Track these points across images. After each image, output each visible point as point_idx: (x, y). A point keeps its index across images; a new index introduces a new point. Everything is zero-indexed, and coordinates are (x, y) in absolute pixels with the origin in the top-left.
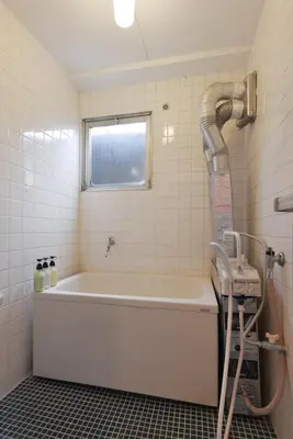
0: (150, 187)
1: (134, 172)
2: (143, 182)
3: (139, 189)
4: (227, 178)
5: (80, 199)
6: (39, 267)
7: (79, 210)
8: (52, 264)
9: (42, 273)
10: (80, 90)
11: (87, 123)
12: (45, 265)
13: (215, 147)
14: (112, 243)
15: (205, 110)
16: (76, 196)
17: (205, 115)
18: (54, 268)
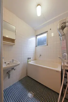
0: (47, 45)
1: (45, 43)
2: (46, 44)
3: (45, 46)
4: (65, 41)
5: (36, 48)
6: (28, 59)
7: (36, 50)
8: (30, 59)
9: (28, 60)
10: (36, 31)
11: (37, 36)
12: (29, 59)
13: (61, 34)
14: (40, 55)
15: (59, 27)
16: (35, 48)
17: (59, 28)
18: (31, 59)
